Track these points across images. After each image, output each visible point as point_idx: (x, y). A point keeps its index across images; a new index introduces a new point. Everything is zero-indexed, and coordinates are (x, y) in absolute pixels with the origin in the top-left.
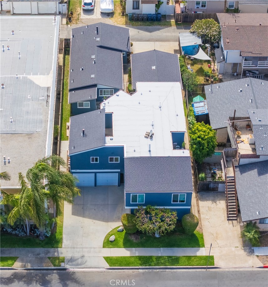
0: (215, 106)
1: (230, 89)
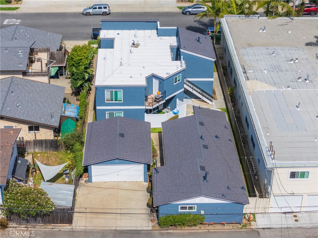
0: (54, 104)
1: (30, 112)
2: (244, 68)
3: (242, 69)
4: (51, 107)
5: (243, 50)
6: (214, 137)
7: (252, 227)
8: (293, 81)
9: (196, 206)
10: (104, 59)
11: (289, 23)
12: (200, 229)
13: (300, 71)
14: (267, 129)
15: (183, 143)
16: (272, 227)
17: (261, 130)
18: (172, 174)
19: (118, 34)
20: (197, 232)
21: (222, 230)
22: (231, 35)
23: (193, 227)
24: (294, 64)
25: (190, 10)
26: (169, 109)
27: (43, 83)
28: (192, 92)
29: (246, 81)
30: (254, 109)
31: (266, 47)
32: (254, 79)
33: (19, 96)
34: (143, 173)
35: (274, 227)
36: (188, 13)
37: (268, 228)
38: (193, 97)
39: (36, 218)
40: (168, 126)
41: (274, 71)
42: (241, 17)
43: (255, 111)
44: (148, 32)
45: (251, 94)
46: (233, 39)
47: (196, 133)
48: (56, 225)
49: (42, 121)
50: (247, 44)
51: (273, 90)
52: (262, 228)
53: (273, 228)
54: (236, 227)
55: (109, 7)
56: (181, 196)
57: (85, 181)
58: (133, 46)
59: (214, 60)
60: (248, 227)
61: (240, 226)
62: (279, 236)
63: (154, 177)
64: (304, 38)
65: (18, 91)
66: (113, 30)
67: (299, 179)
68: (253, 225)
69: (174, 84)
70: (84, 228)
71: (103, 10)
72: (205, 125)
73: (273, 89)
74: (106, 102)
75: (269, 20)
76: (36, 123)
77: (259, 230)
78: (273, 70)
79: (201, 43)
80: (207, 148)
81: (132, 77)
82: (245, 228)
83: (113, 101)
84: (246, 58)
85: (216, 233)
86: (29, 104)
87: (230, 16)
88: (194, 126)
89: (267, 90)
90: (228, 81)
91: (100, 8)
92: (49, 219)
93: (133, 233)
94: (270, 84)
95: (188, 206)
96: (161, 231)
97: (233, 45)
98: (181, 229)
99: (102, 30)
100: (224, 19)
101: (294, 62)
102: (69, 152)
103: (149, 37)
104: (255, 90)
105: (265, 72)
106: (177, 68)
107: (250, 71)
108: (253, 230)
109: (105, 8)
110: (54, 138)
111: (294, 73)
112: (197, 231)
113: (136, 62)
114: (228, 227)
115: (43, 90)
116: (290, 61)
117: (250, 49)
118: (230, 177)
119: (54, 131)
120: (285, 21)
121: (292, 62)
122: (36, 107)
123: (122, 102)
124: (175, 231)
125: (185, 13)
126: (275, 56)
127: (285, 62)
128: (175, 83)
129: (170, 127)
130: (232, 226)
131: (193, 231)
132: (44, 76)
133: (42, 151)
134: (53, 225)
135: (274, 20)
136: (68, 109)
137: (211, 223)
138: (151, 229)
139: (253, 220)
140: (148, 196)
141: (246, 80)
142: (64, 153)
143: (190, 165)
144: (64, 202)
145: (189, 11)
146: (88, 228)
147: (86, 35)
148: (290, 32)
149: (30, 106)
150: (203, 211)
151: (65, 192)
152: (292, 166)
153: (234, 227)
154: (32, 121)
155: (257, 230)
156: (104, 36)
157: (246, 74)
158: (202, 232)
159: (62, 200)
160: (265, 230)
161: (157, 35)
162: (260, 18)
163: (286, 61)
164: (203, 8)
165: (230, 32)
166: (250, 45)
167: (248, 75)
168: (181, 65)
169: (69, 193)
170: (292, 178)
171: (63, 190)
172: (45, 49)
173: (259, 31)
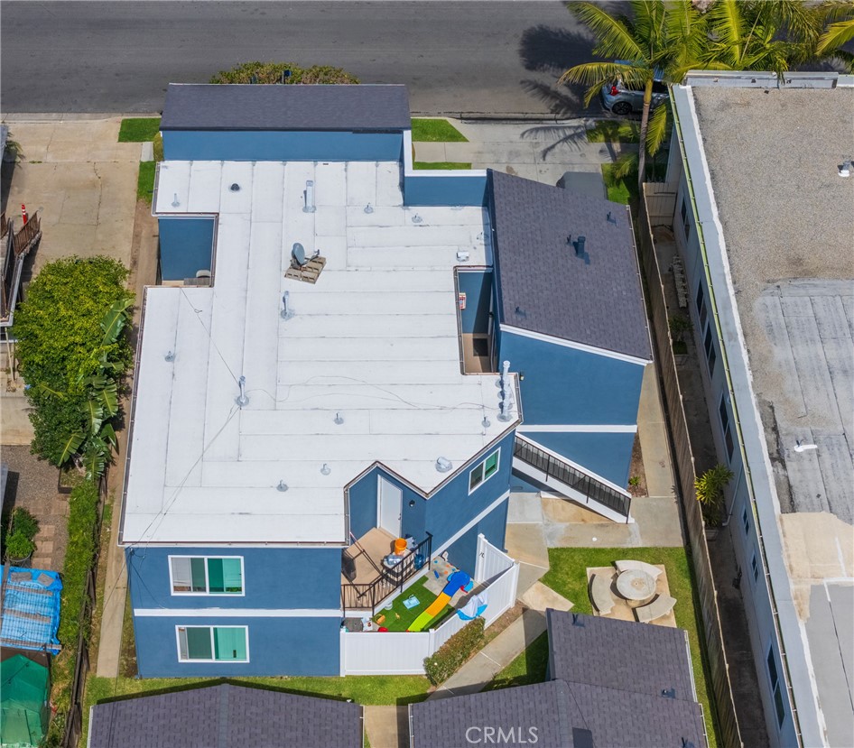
2: (775, 429)
3: (764, 424)
5: (769, 300)
10: (169, 358)
19: (235, 187)
22: (716, 197)
28: (544, 482)
29: (785, 516)
30: (820, 718)
32: (816, 500)
40: (439, 733)
42: (758, 83)
43: (825, 733)
45: (806, 608)
46: (725, 227)
50: (787, 259)
58: (298, 271)
59: (644, 362)
66: (214, 163)
69: (470, 493)
72: (598, 741)
74: (174, 594)
81: (286, 489)
83: (204, 590)
84: (781, 353)
87: (713, 77)
90: (691, 380)
97: (727, 269)
99: (166, 162)
100: (688, 87)
103: (368, 210)
104: (825, 582)
106: (486, 423)
107: (801, 448)
113: (305, 383)
117: (802, 292)
123: (243, 594)
128: (473, 485)
136: (15, 600)
141: (782, 510)
156: (176, 204)
157: (784, 467)
161: (400, 194)
162: (840, 81)
165: (713, 178)
166: (800, 270)
167: (791, 469)
168: (501, 406)
173: (841, 168)
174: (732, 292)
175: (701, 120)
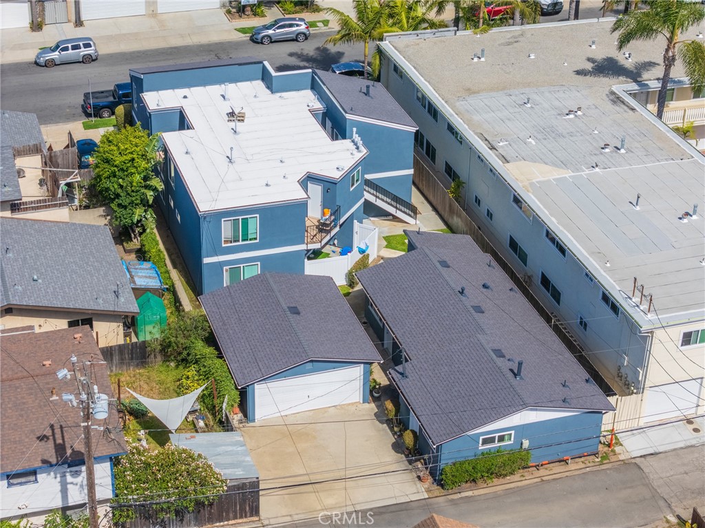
0: (104, 264)
1: (67, 290)
2: (486, 140)
3: (482, 140)
4: (102, 273)
5: (462, 103)
6: (481, 287)
7: (622, 457)
8: (595, 155)
9: (513, 432)
10: (187, 153)
11: (519, 39)
12: (524, 478)
13: (596, 132)
14: (599, 254)
15: (427, 309)
16: (657, 451)
17: (591, 259)
18: (439, 375)
19: (185, 97)
20: (521, 487)
21: (567, 474)
22: (420, 74)
23: (508, 478)
24: (577, 119)
25: (271, 32)
26: (334, 245)
27: (58, 224)
28: (374, 202)
29: (505, 165)
30: (554, 220)
31: (505, 92)
32: (516, 158)
33: (25, 259)
34: (362, 384)
35: (661, 449)
36: (266, 40)
37: (652, 454)
38: (373, 215)
39: (183, 517)
40: (373, 278)
41: (549, 139)
42: (437, 35)
43: (558, 223)
44: (245, 86)
45: (530, 189)
46: (429, 82)
47: (445, 285)
48: (226, 523)
49: (101, 306)
50: (463, 89)
51: (567, 176)
52: (641, 456)
53: (660, 453)
54: (589, 462)
55: (94, 44)
56: (483, 416)
57: (239, 420)
58: (232, 119)
59: (414, 130)
60: (613, 459)
61: (597, 460)
62: (679, 465)
63: (401, 388)
64: (566, 64)
65: (17, 248)
66: (169, 91)
67: (698, 345)
68: (620, 454)
69: (351, 190)
70: (289, 519)
71: (84, 51)
72: (451, 265)
73: (567, 174)
74: (223, 245)
75: (478, 36)
76: (90, 312)
77: (638, 461)
78: (545, 137)
79: (372, 98)
80: (483, 312)
81: (270, 186)
82: (608, 461)
83: (238, 241)
84: (476, 118)
85: (558, 481)
86: (55, 272)
87: (398, 35)
88: (431, 272)
89: (555, 177)
91: (75, 47)
92: (210, 513)
93: (394, 512)
94: (556, 166)
95: (497, 435)
96: (448, 497)
97: (437, 95)
98: (485, 485)
99: (145, 93)
100: (387, 42)
101: (576, 116)
102: (173, 364)
103: (255, 97)
104: (534, 181)
105: (530, 143)
106: (352, 154)
107: (501, 144)
108: (625, 463)
109: (87, 46)
110: (125, 340)
111: (587, 137)
112: (519, 484)
113: (259, 153)
114: (575, 464)
115: (65, 237)
116: (567, 114)
117: (475, 98)
118: (555, 363)
119: (125, 325)
120: (509, 35)
121: (572, 116)
122: (72, 278)
123: (258, 241)
124: (477, 492)
125: (259, 41)
126: (532, 107)
127: (558, 117)
128: (352, 186)
129: (379, 281)
130: (583, 462)
131: (512, 485)
132: (60, 206)
133: (112, 371)
134: (218, 524)
135: (486, 35)
136: (136, 272)
137: (544, 463)
138: (427, 497)
139: (617, 444)
140: (384, 430)
141: (503, 163)
142: (161, 369)
143: (468, 350)
144: (240, 469)
145: (268, 36)
146: (296, 517)
147: (68, 110)
148: (532, 57)
149: (59, 275)
150: (528, 441)
151: (230, 448)
152: (687, 321)
153: (587, 462)
154: (81, 307)
155: (633, 461)
157: (497, 150)
158: (529, 484)
159: (232, 465)
160: (648, 458)
161: (268, 90)
162: (458, 33)
163: (559, 114)
164: (298, 25)
165: (415, 68)
166: (470, 91)
167: (500, 151)
168: (357, 148)
169: (239, 449)
170: (686, 345)
171: (222, 445)
172: (29, 149)
173: (473, 59)
174: (443, 102)
175: (399, 52)
